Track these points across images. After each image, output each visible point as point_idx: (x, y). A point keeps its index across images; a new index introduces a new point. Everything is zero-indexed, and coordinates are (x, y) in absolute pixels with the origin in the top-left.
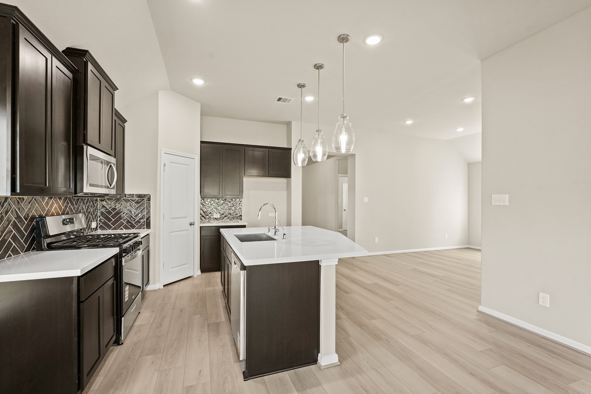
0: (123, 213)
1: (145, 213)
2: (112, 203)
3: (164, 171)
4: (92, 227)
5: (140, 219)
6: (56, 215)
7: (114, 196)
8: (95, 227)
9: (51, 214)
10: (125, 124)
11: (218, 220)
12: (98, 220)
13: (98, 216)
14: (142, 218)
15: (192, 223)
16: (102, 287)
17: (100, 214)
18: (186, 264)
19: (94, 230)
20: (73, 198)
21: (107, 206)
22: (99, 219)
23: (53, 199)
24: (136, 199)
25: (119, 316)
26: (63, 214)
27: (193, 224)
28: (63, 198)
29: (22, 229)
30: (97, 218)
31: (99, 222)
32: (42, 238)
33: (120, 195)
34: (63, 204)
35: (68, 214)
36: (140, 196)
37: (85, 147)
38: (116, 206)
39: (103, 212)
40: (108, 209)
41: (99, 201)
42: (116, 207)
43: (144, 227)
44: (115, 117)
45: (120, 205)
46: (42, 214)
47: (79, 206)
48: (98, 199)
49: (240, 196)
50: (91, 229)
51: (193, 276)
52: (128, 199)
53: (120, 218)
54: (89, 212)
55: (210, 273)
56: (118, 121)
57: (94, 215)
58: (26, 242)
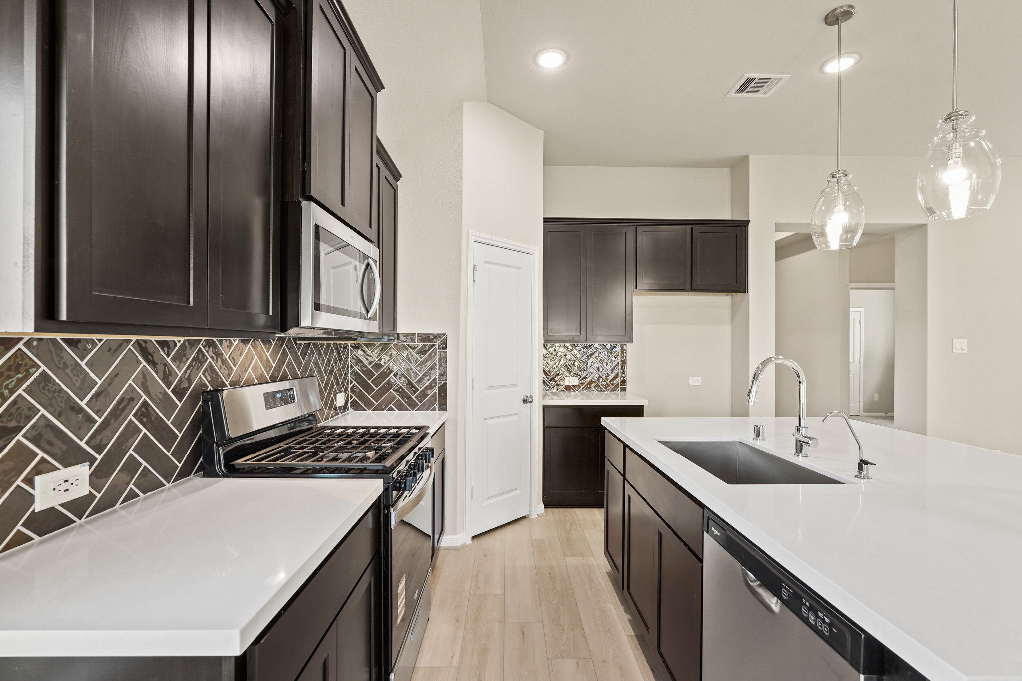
0: (395, 375)
1: (436, 376)
2: (373, 353)
3: (474, 281)
4: (338, 405)
5: (427, 388)
6: (256, 384)
7: (376, 337)
8: (343, 404)
9: (244, 382)
10: (397, 183)
11: (574, 391)
12: (349, 390)
13: (348, 380)
14: (430, 387)
15: (527, 397)
16: (336, 621)
17: (352, 376)
18: (516, 489)
19: (340, 410)
20: (298, 342)
21: (365, 360)
22: (350, 386)
23: (249, 345)
24: (419, 344)
25: (383, 668)
26: (274, 380)
27: (531, 399)
28: (274, 340)
29: (169, 423)
30: (348, 383)
31: (350, 393)
32: (215, 445)
33: (389, 336)
34: (274, 355)
35: (284, 378)
36: (425, 338)
37: (305, 203)
38: (380, 359)
39: (357, 372)
40: (366, 366)
41: (350, 348)
42: (382, 363)
43: (435, 407)
44: (376, 159)
45: (388, 357)
46: (223, 382)
47: (309, 361)
48: (349, 343)
49: (626, 338)
50: (335, 409)
51: (529, 515)
52: (403, 345)
53: (390, 385)
54: (331, 372)
55: (562, 510)
56: (385, 172)
57: (341, 378)
58: (178, 454)
